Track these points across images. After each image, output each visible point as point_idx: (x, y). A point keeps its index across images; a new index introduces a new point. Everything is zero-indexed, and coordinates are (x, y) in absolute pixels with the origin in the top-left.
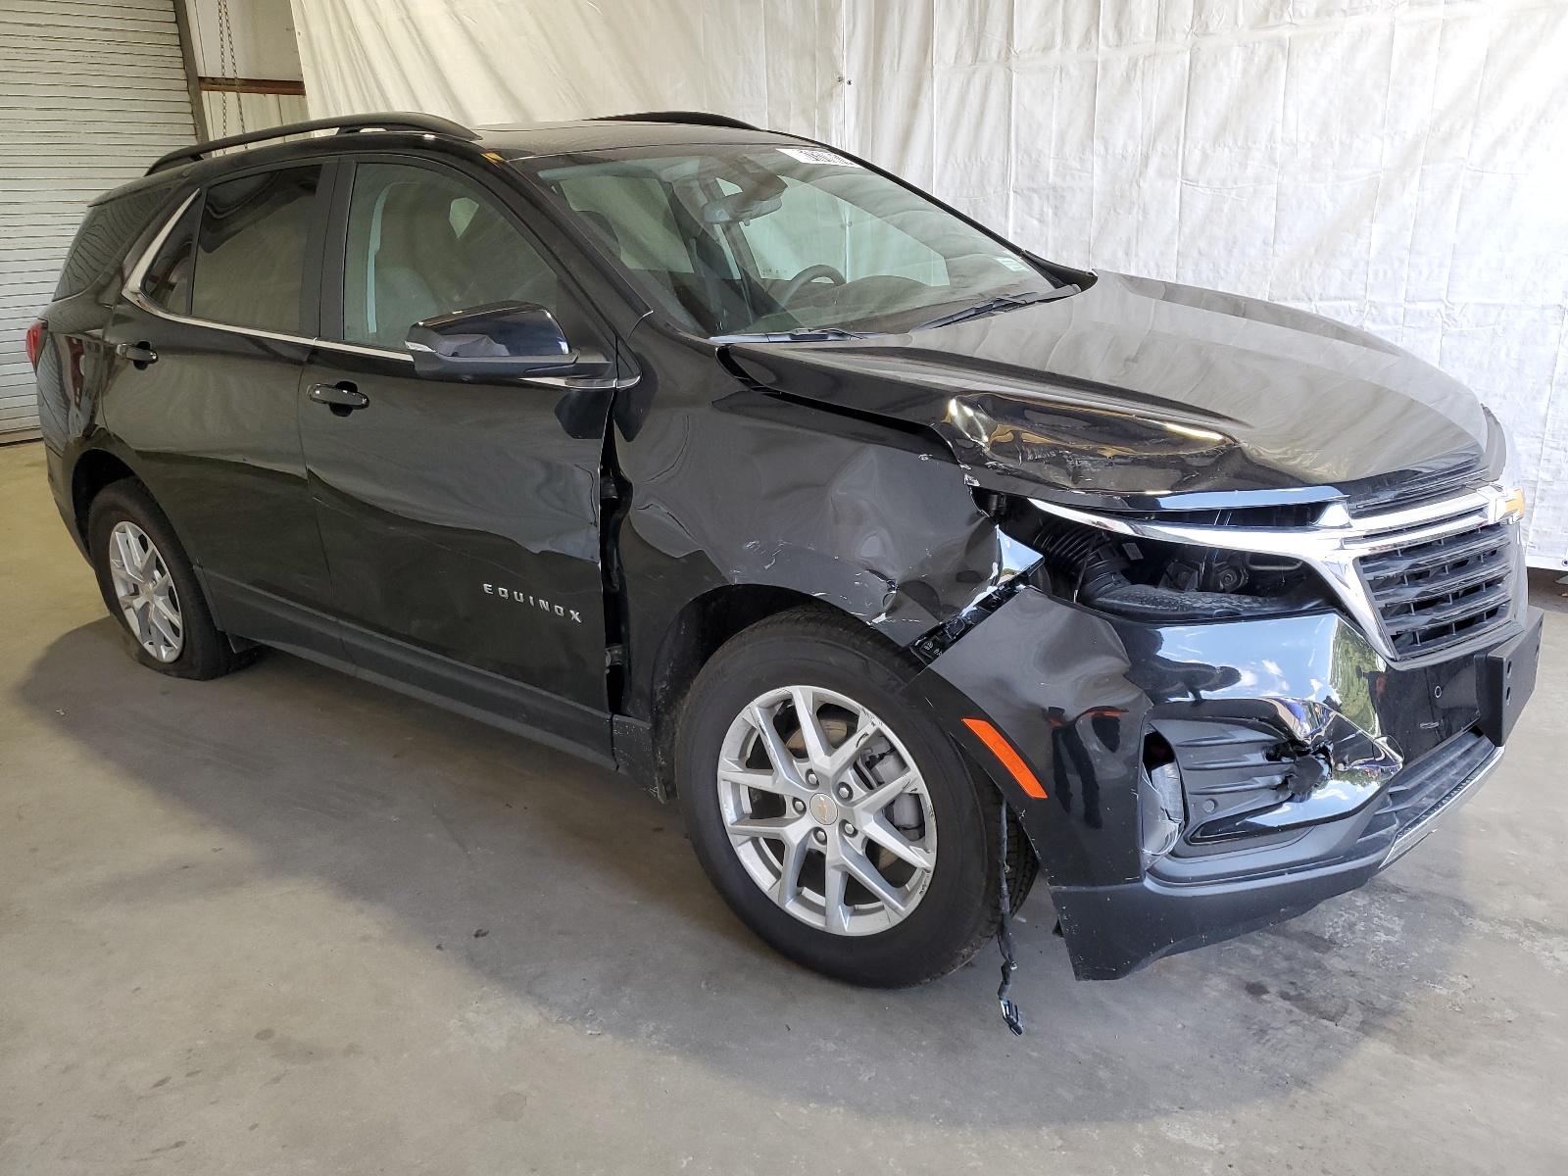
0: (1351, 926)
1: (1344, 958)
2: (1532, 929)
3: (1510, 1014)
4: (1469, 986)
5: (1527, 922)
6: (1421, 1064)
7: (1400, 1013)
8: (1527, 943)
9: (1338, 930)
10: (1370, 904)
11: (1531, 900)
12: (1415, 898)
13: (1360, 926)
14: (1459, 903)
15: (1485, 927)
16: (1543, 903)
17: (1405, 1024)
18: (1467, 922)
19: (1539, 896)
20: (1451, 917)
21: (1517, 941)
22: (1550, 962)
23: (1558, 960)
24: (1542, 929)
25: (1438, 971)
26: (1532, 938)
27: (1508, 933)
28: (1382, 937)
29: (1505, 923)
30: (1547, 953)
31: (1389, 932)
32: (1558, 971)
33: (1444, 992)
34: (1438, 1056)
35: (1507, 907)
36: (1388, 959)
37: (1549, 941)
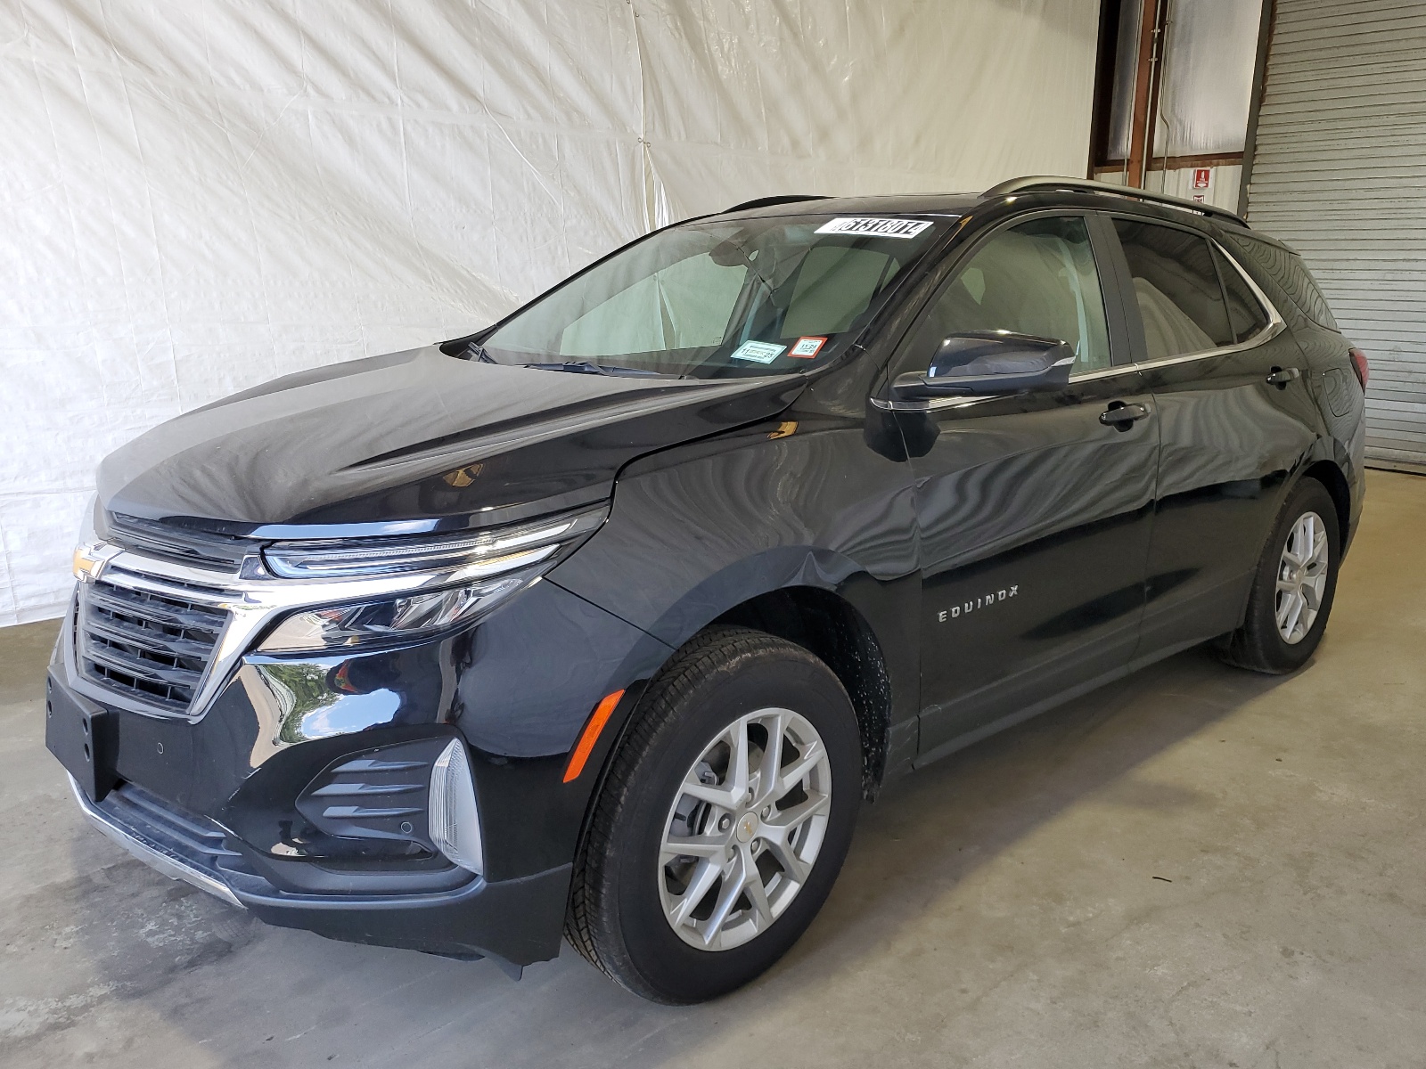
0: (179, 916)
1: (152, 899)
2: (61, 1020)
3: (12, 949)
4: (57, 945)
5: (72, 1024)
6: (33, 888)
7: (77, 899)
8: (54, 1005)
9: (183, 908)
10: (192, 940)
11: (90, 1046)
12: (173, 969)
13: (174, 921)
14: (137, 994)
15: (97, 991)
16: (80, 1053)
17: (67, 897)
18: (113, 985)
19: (90, 1057)
20: (130, 978)
21: (62, 998)
22: (22, 1003)
23: (18, 1010)
24: (56, 1027)
25: (87, 937)
26: (55, 1012)
27: (75, 1001)
28: (151, 926)
29: (86, 1008)
30: (32, 1009)
31: (151, 933)
32: (10, 1001)
33: (68, 930)
34: (28, 898)
35: (102, 1024)
36: (128, 917)
37: (41, 1020)
